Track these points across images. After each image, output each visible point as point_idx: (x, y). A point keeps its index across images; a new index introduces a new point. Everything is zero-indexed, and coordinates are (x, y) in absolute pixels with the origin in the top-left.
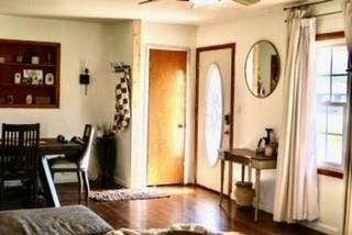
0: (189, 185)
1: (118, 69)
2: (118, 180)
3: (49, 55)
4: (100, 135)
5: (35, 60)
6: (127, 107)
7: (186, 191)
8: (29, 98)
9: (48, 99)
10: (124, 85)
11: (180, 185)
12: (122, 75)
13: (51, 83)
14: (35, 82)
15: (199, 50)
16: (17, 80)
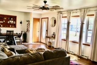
0: (40, 42)
1: (27, 21)
2: (27, 41)
3: (15, 18)
4: (24, 33)
5: (12, 19)
6: (29, 28)
7: (39, 43)
8: (11, 26)
9: (14, 26)
10: (29, 24)
11: (38, 42)
12: (28, 22)
13: (15, 23)
14: (12, 23)
15: (42, 18)
16: (8, 22)
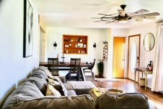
0: (126, 78)
1: (104, 43)
2: (104, 76)
3: (85, 39)
4: (99, 62)
5: (81, 41)
6: (106, 54)
7: (125, 80)
8: (79, 52)
9: (84, 52)
10: (106, 48)
11: (123, 78)
12: (105, 45)
13: (85, 47)
14: (81, 47)
15: (129, 37)
16: (76, 46)
